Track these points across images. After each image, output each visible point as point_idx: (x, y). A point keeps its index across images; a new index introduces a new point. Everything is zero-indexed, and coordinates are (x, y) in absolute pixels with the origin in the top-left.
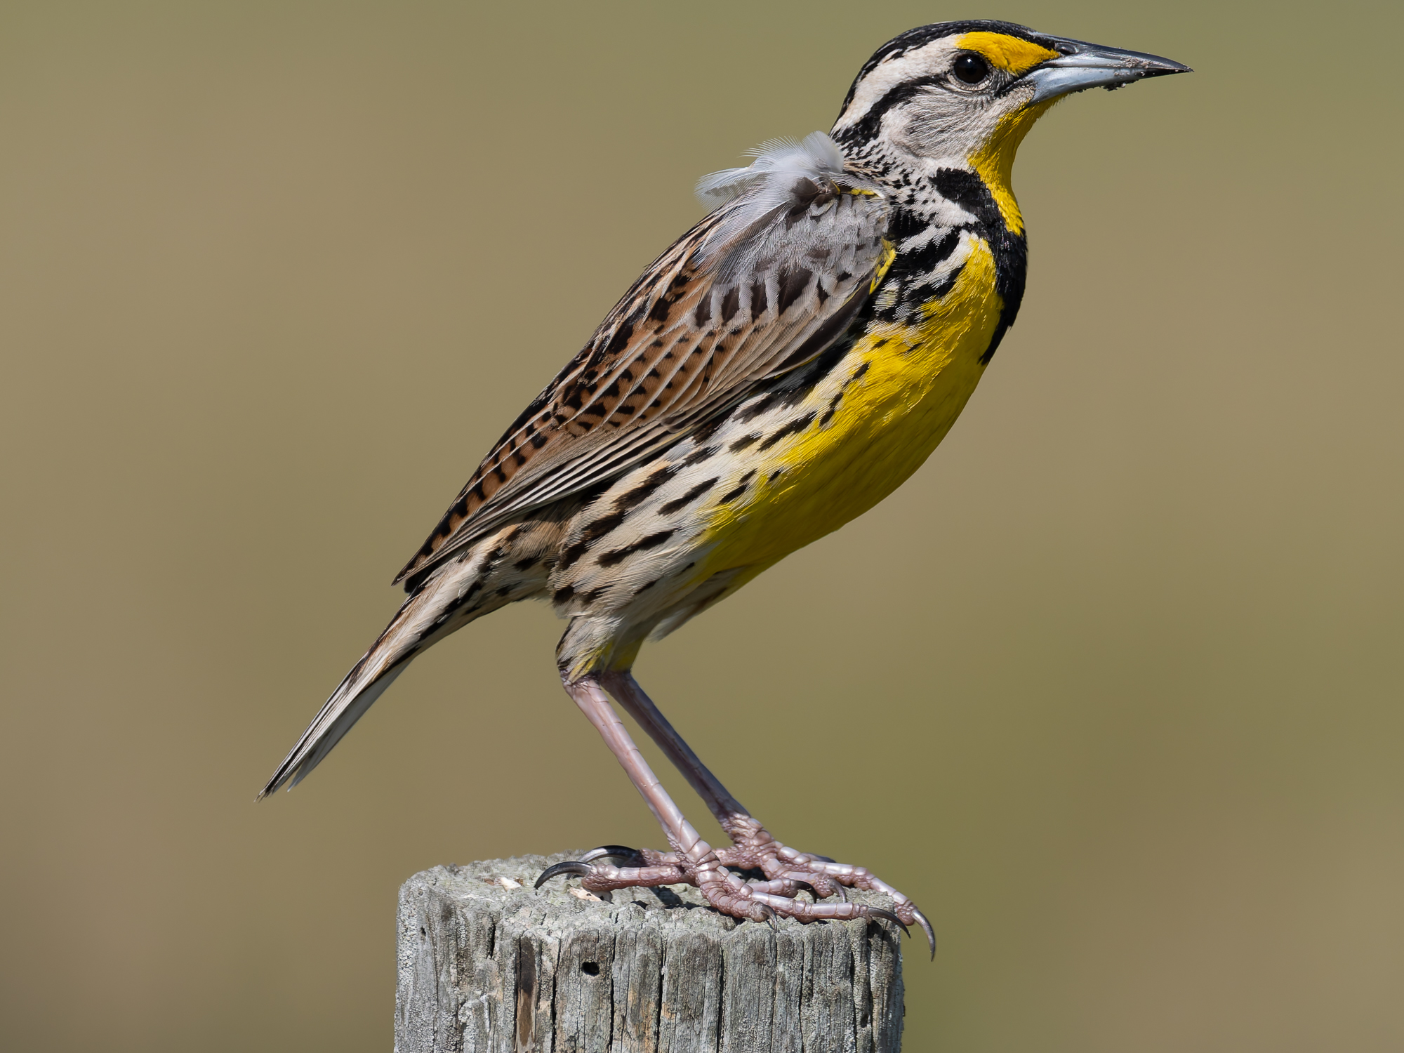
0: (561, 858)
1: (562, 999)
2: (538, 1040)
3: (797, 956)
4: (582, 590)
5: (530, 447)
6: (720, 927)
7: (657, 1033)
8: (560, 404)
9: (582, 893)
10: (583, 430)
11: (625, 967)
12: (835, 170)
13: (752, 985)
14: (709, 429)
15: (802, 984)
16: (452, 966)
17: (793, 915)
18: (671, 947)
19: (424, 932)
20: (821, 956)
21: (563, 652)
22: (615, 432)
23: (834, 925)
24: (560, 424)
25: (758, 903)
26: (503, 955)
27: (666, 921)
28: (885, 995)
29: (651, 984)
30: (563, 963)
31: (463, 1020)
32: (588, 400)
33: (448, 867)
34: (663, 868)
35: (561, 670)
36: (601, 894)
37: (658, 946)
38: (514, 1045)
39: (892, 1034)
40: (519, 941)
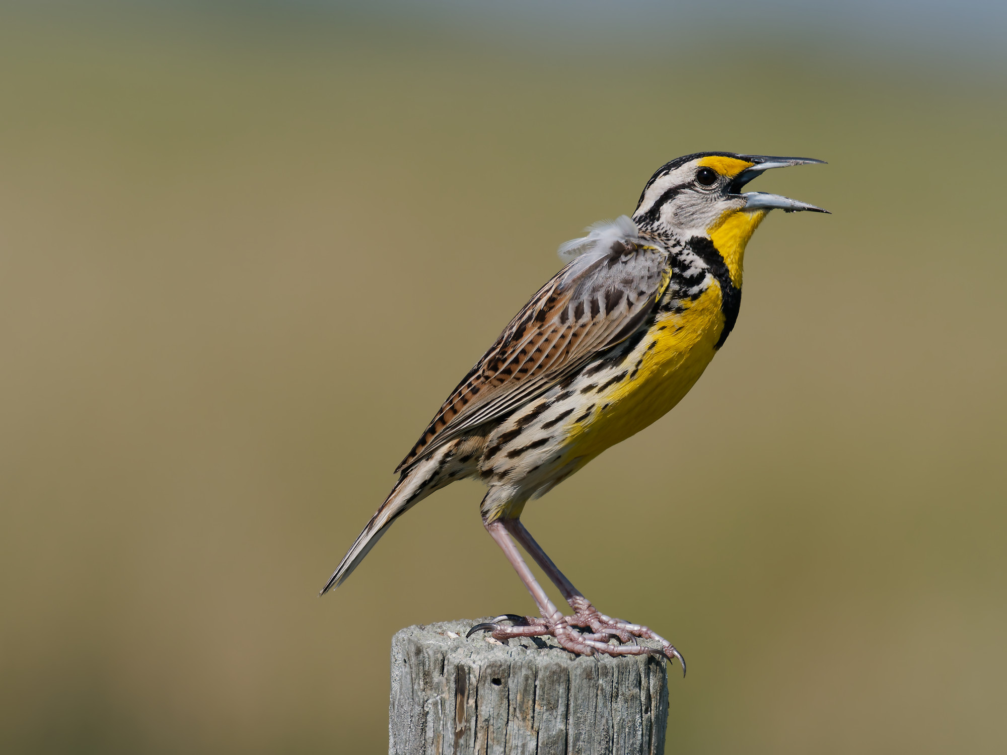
0: (481, 621)
1: (481, 698)
2: (468, 721)
3: (610, 675)
4: (498, 471)
5: (470, 394)
6: (567, 659)
7: (533, 717)
8: (486, 370)
9: (492, 641)
10: (500, 383)
11: (516, 681)
12: (634, 237)
13: (585, 691)
14: (568, 381)
15: (612, 690)
16: (421, 680)
17: (607, 652)
18: (541, 670)
19: (405, 662)
20: (623, 675)
21: (484, 507)
22: (517, 383)
23: (630, 658)
24: (487, 380)
25: (588, 646)
26: (449, 675)
27: (538, 655)
28: (658, 697)
29: (529, 690)
30: (481, 679)
31: (427, 709)
32: (502, 367)
33: (419, 626)
34: (537, 627)
35: (482, 517)
36: (503, 641)
37: (534, 670)
38: (455, 724)
39: (662, 718)
40: (458, 666)
